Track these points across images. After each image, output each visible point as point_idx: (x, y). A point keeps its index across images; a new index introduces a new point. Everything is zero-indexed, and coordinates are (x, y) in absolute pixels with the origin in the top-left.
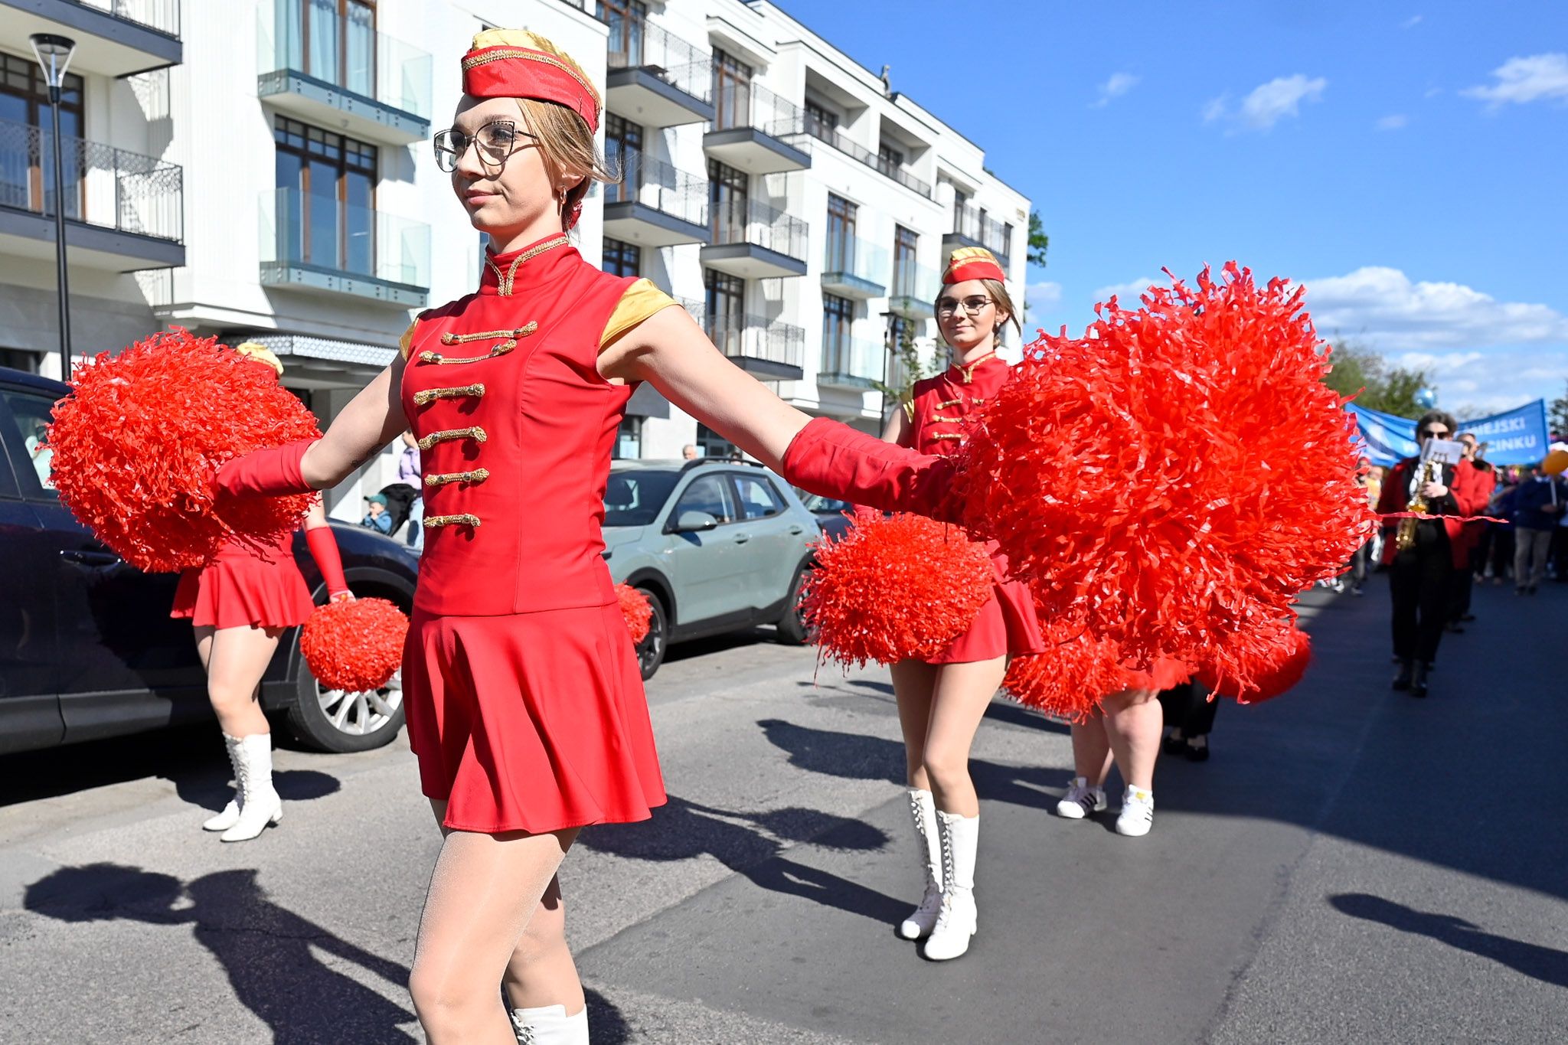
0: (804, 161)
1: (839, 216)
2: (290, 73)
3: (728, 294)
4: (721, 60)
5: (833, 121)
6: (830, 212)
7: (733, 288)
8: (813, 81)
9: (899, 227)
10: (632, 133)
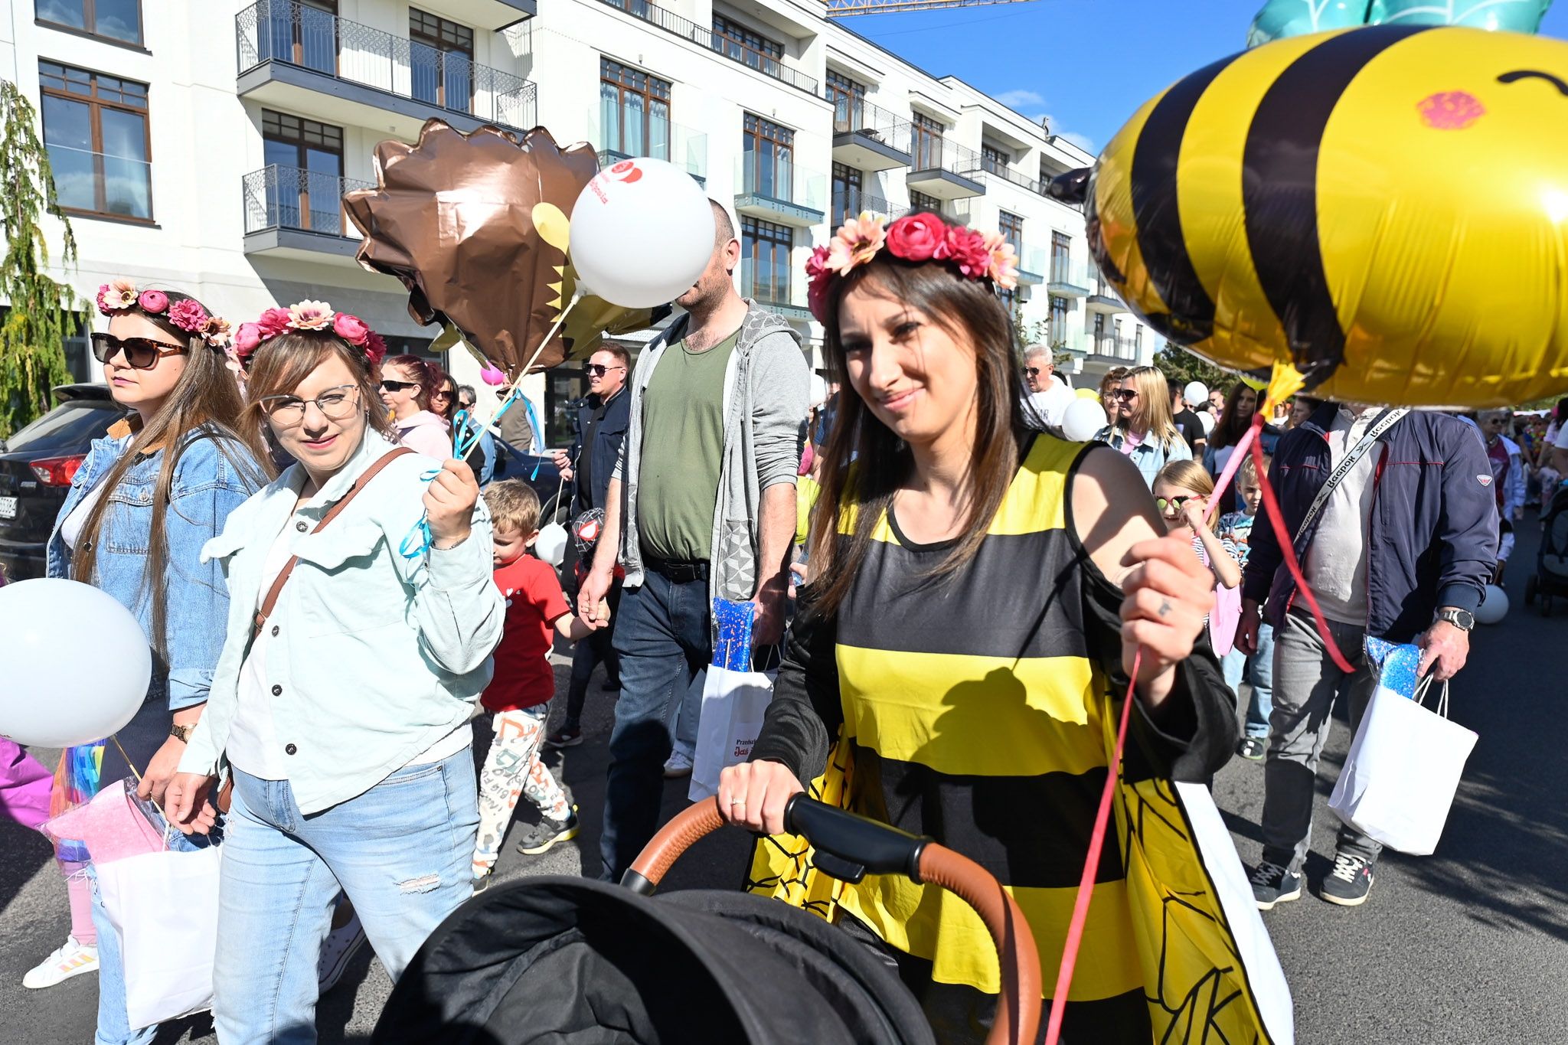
0: (981, 189)
1: (1008, 227)
2: (610, 152)
4: (920, 121)
6: (1001, 224)
8: (988, 132)
9: (1055, 233)
10: (855, 175)
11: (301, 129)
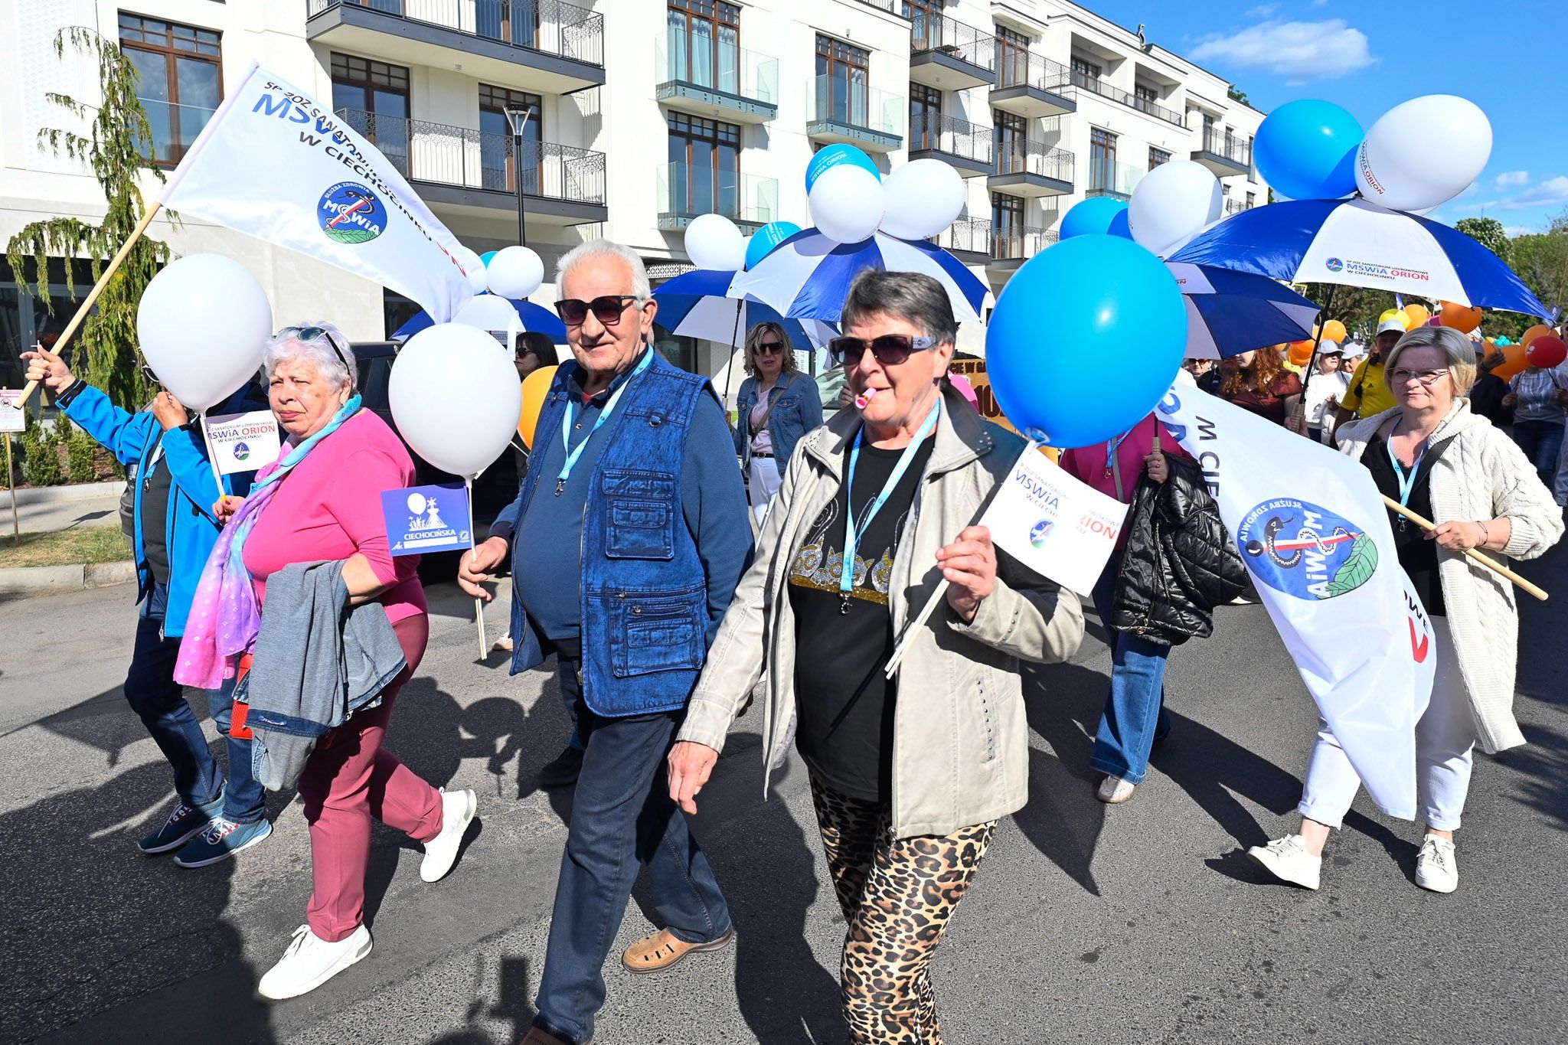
0: (1071, 106)
1: (1101, 145)
2: (678, 83)
3: (1011, 210)
4: (1003, 34)
5: (1097, 71)
6: (1092, 142)
7: (1015, 206)
8: (1077, 43)
9: (1152, 149)
10: (933, 95)
11: (369, 71)
